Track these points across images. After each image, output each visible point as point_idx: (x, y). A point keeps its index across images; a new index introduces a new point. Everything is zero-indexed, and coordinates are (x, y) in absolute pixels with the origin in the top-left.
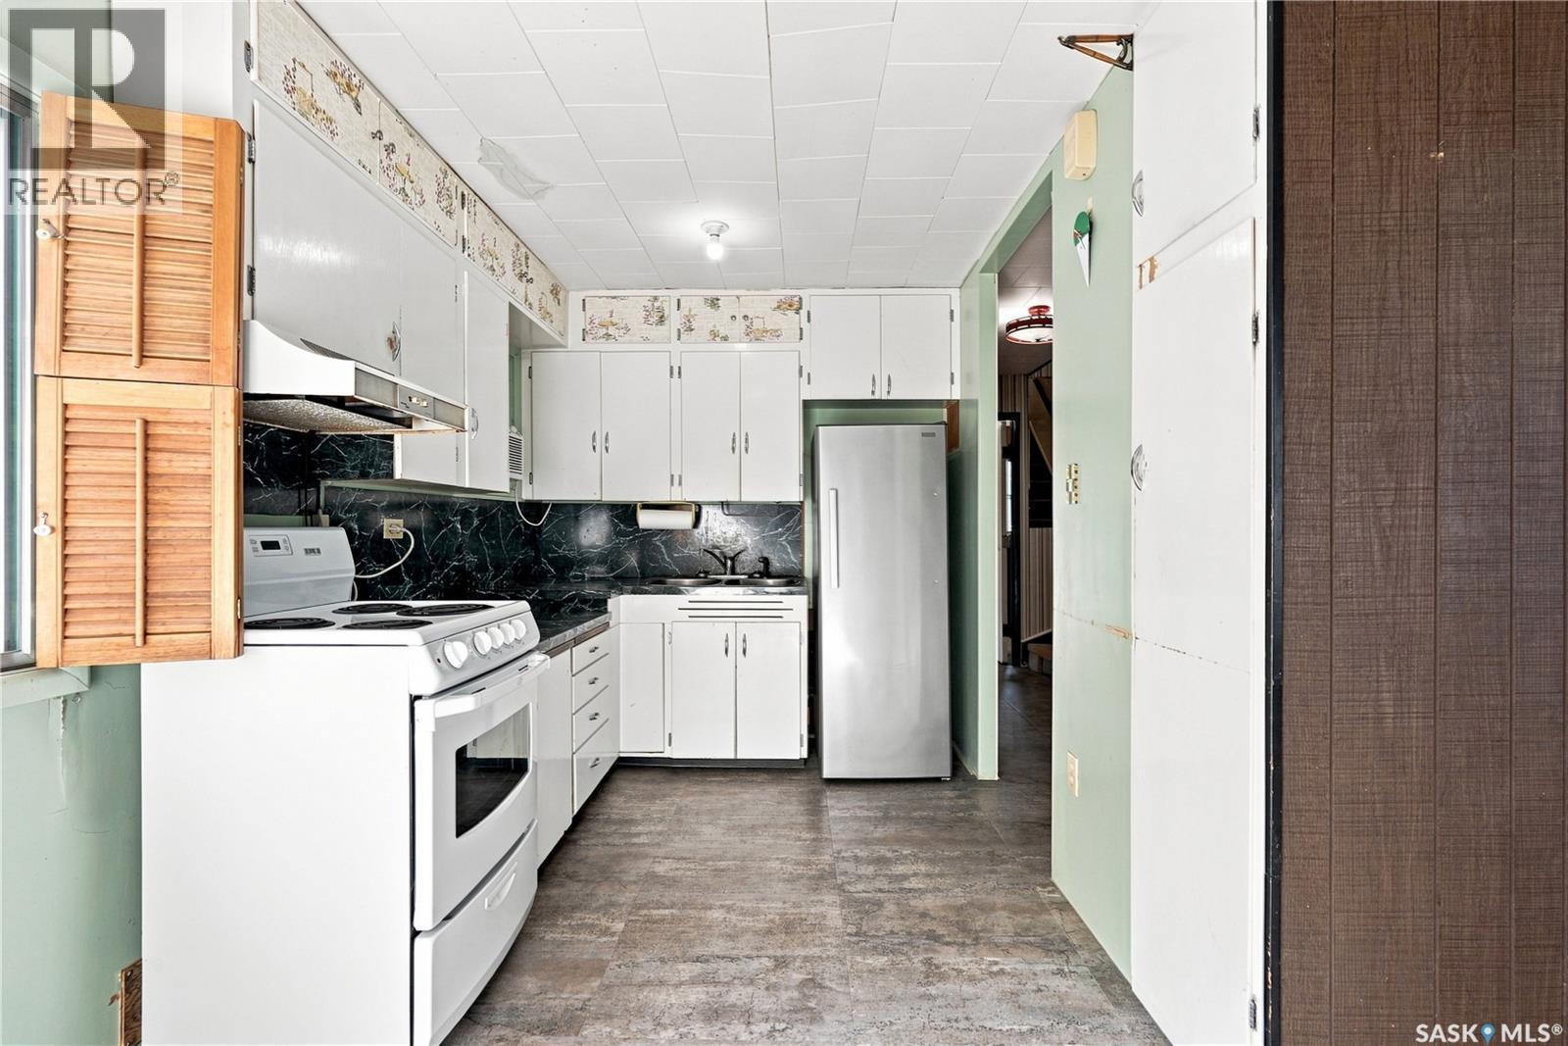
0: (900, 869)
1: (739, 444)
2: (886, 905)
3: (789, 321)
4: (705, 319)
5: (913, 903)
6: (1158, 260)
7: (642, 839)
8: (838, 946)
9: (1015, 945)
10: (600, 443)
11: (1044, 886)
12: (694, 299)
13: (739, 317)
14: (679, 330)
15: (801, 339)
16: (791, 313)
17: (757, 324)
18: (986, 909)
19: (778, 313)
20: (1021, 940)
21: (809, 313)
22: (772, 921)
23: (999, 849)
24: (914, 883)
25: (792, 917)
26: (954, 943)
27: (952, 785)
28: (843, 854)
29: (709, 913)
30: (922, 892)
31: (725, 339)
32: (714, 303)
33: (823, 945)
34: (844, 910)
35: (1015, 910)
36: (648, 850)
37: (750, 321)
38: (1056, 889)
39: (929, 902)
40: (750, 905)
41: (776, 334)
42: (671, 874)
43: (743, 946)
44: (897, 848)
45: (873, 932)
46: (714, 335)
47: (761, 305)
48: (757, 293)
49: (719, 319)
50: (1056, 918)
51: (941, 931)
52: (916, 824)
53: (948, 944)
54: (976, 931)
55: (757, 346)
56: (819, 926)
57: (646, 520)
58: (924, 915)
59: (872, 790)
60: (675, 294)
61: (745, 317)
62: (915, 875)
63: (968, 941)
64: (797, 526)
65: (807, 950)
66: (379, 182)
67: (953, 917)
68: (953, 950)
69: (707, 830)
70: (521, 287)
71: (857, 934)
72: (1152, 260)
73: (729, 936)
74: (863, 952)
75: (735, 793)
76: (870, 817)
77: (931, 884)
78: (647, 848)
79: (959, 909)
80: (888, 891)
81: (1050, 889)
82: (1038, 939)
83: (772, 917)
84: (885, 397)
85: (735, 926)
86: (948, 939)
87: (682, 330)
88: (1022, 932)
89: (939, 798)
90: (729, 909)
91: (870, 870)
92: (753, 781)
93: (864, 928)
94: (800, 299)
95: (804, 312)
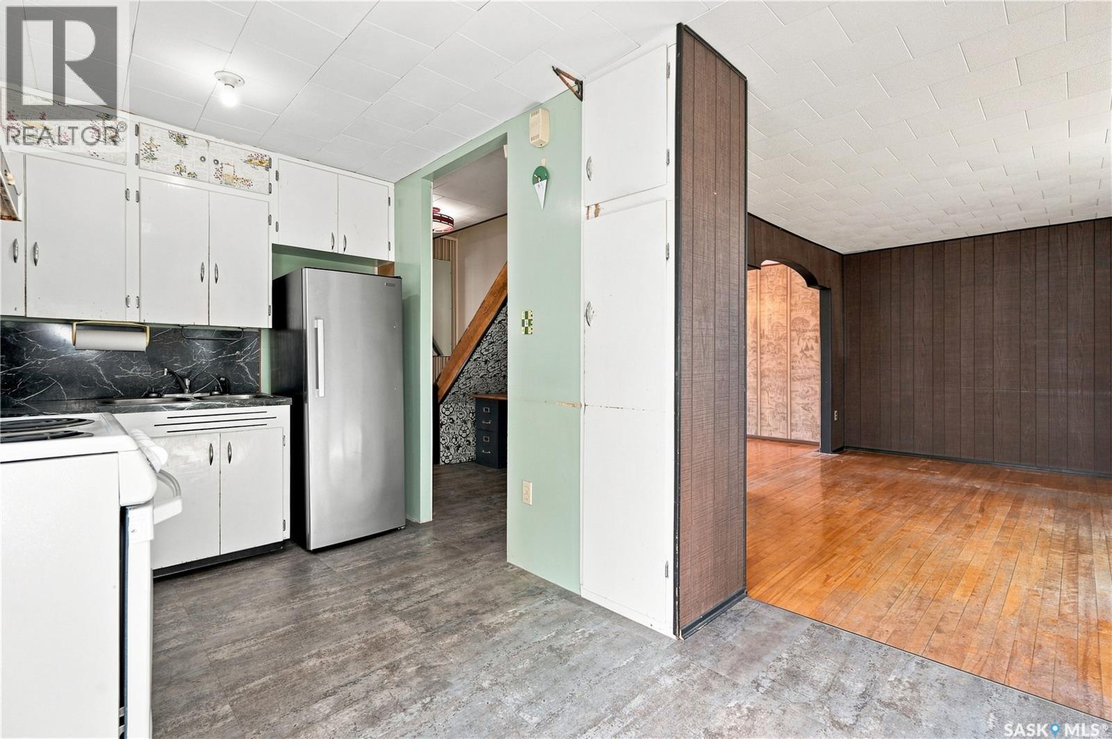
0: (419, 587)
1: (209, 274)
2: (430, 608)
3: (260, 176)
4: (170, 153)
5: (446, 600)
6: (601, 206)
7: (174, 644)
8: (421, 642)
9: (517, 600)
10: (24, 254)
11: (507, 567)
12: (156, 130)
13: (210, 160)
14: (137, 156)
15: (270, 193)
16: (261, 169)
17: (227, 170)
18: (490, 588)
19: (249, 166)
20: (517, 597)
21: (277, 173)
22: (361, 648)
23: (468, 557)
24: (435, 591)
25: (374, 640)
26: (487, 611)
27: (406, 530)
28: (373, 591)
29: (304, 665)
30: (446, 593)
31: (192, 175)
32: (181, 140)
33: (410, 646)
34: (406, 622)
35: (503, 583)
36: (193, 648)
37: (220, 166)
38: (513, 566)
39: (453, 597)
40: (333, 646)
41: (247, 182)
42: (237, 655)
43: (354, 671)
44: (406, 576)
45: (436, 626)
46: (180, 169)
47: (233, 155)
48: (227, 142)
49: (186, 156)
50: (524, 579)
51: (474, 608)
52: (405, 558)
53: (483, 613)
54: (493, 601)
55: (224, 189)
56: (397, 637)
58: (458, 605)
59: (357, 547)
60: (133, 119)
61: (216, 162)
62: (432, 586)
63: (493, 607)
64: (255, 349)
65: (403, 653)
67: (474, 599)
68: (489, 615)
69: (237, 614)
71: (427, 631)
72: (596, 205)
73: (337, 670)
74: (439, 638)
75: (237, 582)
76: (370, 564)
77: (447, 586)
78: (186, 648)
79: (474, 593)
80: (425, 601)
81: (510, 566)
82: (525, 592)
83: (357, 646)
84: (341, 252)
85: (335, 663)
86: (481, 611)
87: (141, 157)
88: (515, 592)
89: (406, 540)
90: (319, 655)
91: (401, 593)
92: (243, 570)
93: (429, 626)
94: (270, 159)
95: (272, 171)
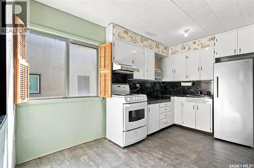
1: (200, 69)
3: (212, 43)
4: (193, 46)
10: (174, 71)
12: (190, 43)
13: (200, 44)
15: (215, 45)
16: (212, 41)
17: (204, 45)
19: (209, 41)
21: (217, 39)
31: (197, 49)
37: (202, 44)
41: (208, 46)
46: (194, 49)
47: (205, 41)
48: (204, 38)
49: (196, 46)
55: (204, 49)
57: (183, 84)
60: (187, 43)
66: (131, 42)
70: (157, 50)
84: (238, 54)
87: (188, 49)
94: (214, 37)
95: (215, 40)
